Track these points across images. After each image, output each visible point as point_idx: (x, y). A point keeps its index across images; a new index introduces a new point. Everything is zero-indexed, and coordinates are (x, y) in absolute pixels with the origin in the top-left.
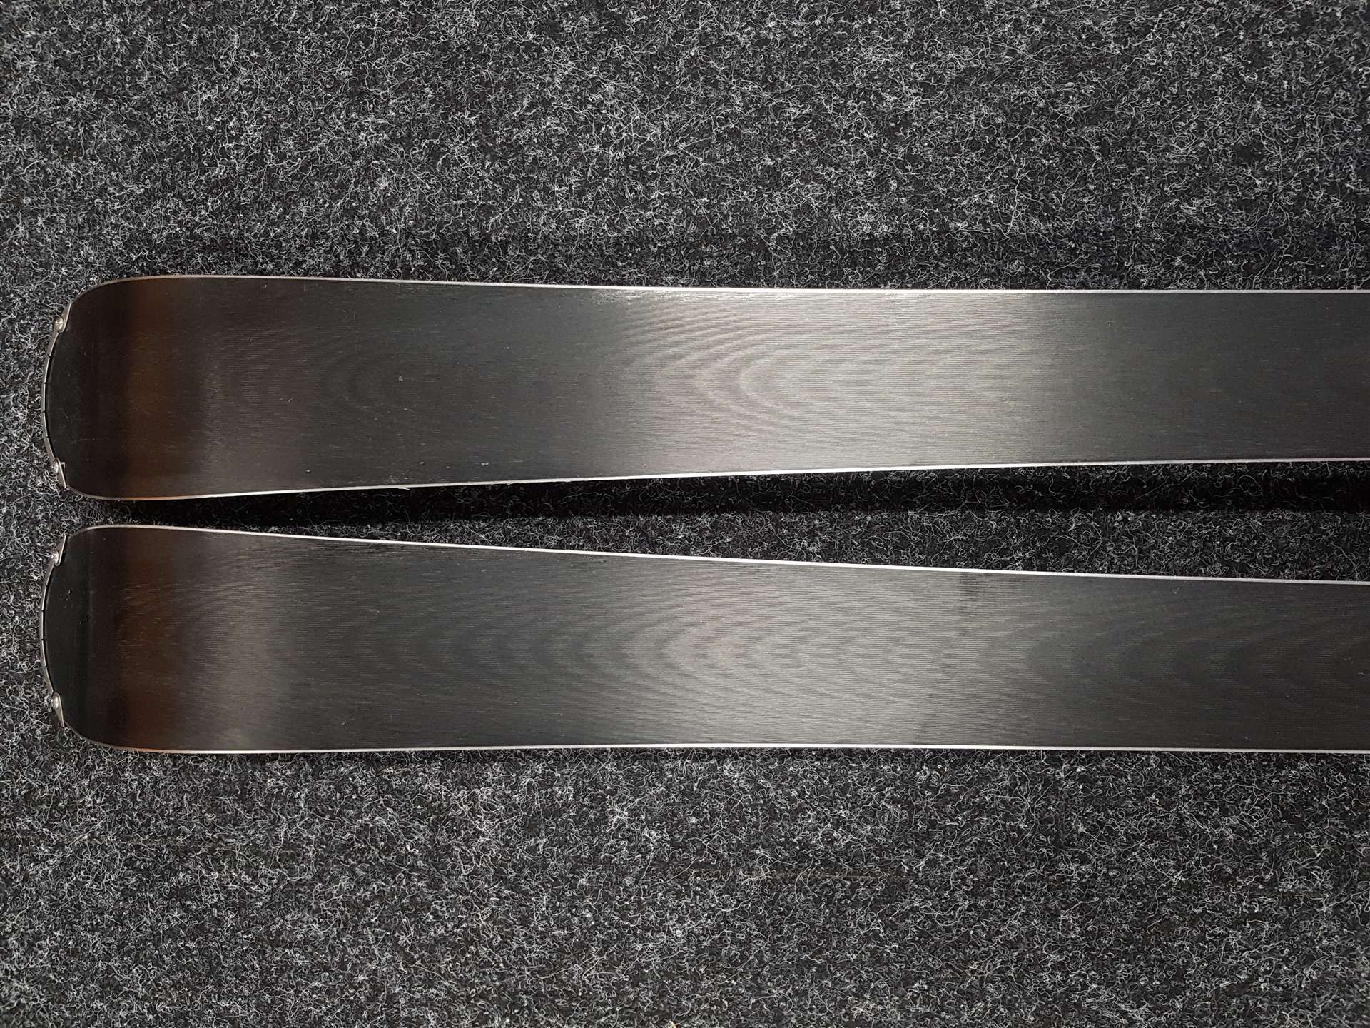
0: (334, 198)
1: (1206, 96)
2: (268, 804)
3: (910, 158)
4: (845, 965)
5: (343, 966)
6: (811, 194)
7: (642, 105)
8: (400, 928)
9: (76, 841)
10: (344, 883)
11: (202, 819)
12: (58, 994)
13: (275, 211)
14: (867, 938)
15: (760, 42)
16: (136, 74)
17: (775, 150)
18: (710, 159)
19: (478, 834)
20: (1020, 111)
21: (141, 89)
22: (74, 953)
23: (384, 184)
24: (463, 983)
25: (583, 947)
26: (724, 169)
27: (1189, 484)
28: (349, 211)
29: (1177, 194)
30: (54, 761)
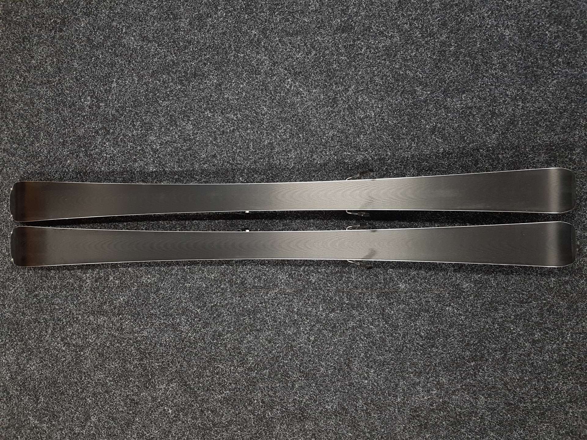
0: (60, 164)
1: (207, 145)
2: (51, 278)
3: (158, 157)
4: (150, 304)
5: (65, 308)
6: (142, 163)
7: (113, 147)
8: (74, 300)
9: (17, 286)
10: (64, 292)
11: (39, 281)
12: (15, 315)
13: (50, 167)
14: (153, 299)
15: (133, 135)
16: (25, 140)
17: (136, 155)
18: (125, 157)
19: (87, 282)
20: (176, 148)
21: (25, 143)
22: (17, 308)
23: (69, 162)
24: (85, 310)
25: (105, 302)
26: (127, 159)
27: (205, 215)
28: (63, 167)
29: (203, 163)
30: (13, 271)
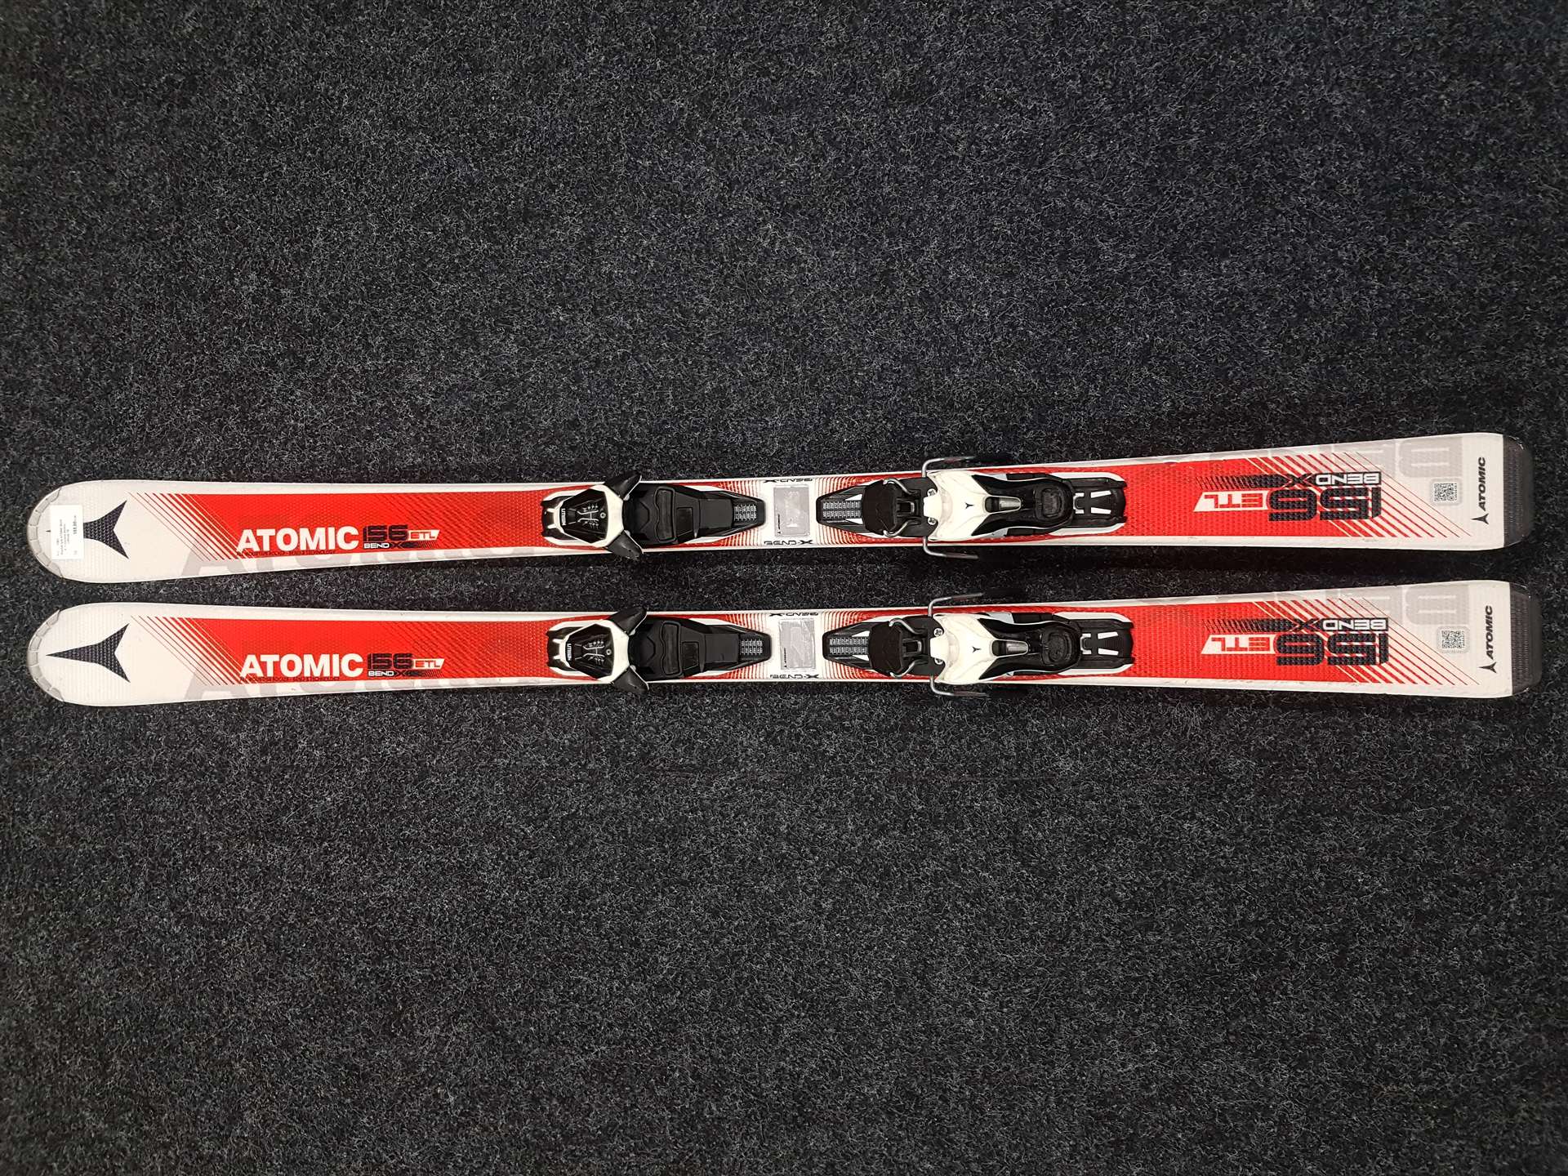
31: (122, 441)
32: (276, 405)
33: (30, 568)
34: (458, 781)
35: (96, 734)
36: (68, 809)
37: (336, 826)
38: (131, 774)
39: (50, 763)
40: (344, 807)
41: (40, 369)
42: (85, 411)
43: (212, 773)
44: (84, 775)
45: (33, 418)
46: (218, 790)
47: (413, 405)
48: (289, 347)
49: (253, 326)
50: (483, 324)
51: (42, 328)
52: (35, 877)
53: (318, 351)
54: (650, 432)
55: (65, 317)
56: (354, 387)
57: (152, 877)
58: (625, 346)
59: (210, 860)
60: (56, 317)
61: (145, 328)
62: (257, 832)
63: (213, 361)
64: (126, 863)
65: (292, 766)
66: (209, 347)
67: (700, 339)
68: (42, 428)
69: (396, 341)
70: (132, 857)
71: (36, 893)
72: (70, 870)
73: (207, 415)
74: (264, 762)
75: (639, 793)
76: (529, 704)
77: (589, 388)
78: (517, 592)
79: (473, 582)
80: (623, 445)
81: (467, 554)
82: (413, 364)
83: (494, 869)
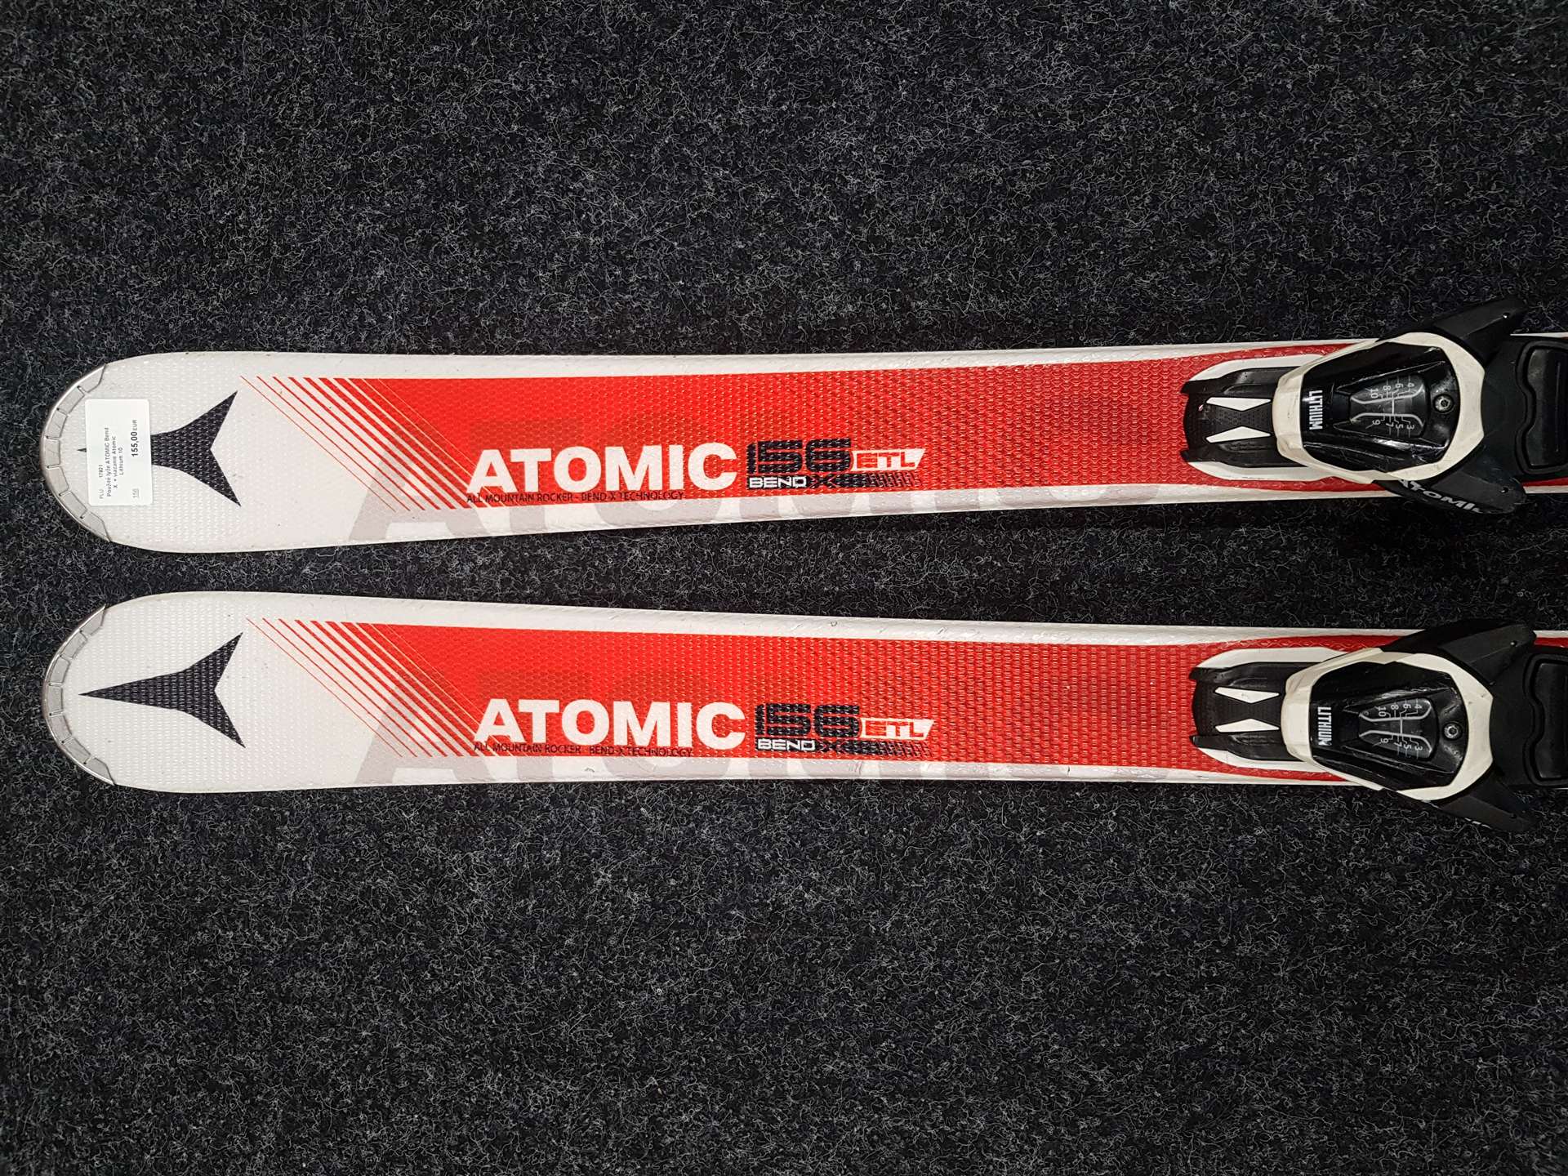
31: (225, 278)
32: (542, 201)
33: (41, 522)
34: (939, 967)
35: (176, 844)
36: (120, 986)
37: (675, 1045)
38: (246, 923)
39: (84, 897)
40: (692, 1007)
41: (61, 143)
42: (149, 219)
43: (412, 928)
44: (152, 922)
45: (48, 235)
46: (425, 964)
47: (835, 194)
48: (568, 83)
49: (495, 43)
50: (993, 23)
51: (62, 63)
52: (56, 1112)
53: (631, 90)
54: (1385, 240)
55: (109, 41)
56: (710, 160)
57: (290, 1125)
58: (1322, 60)
59: (409, 1099)
60: (92, 40)
61: (269, 56)
62: (506, 1050)
63: (409, 116)
64: (237, 1096)
65: (579, 921)
66: (402, 89)
67: (1506, 40)
68: (64, 255)
69: (800, 63)
70: (249, 1082)
71: (58, 1143)
72: (126, 1102)
73: (398, 222)
74: (522, 911)
75: (1357, 1012)
76: (1098, 814)
77: (1238, 148)
78: (1068, 579)
79: (967, 559)
80: (1319, 268)
81: (989, 499)
82: (836, 111)
83: (1022, 1152)
